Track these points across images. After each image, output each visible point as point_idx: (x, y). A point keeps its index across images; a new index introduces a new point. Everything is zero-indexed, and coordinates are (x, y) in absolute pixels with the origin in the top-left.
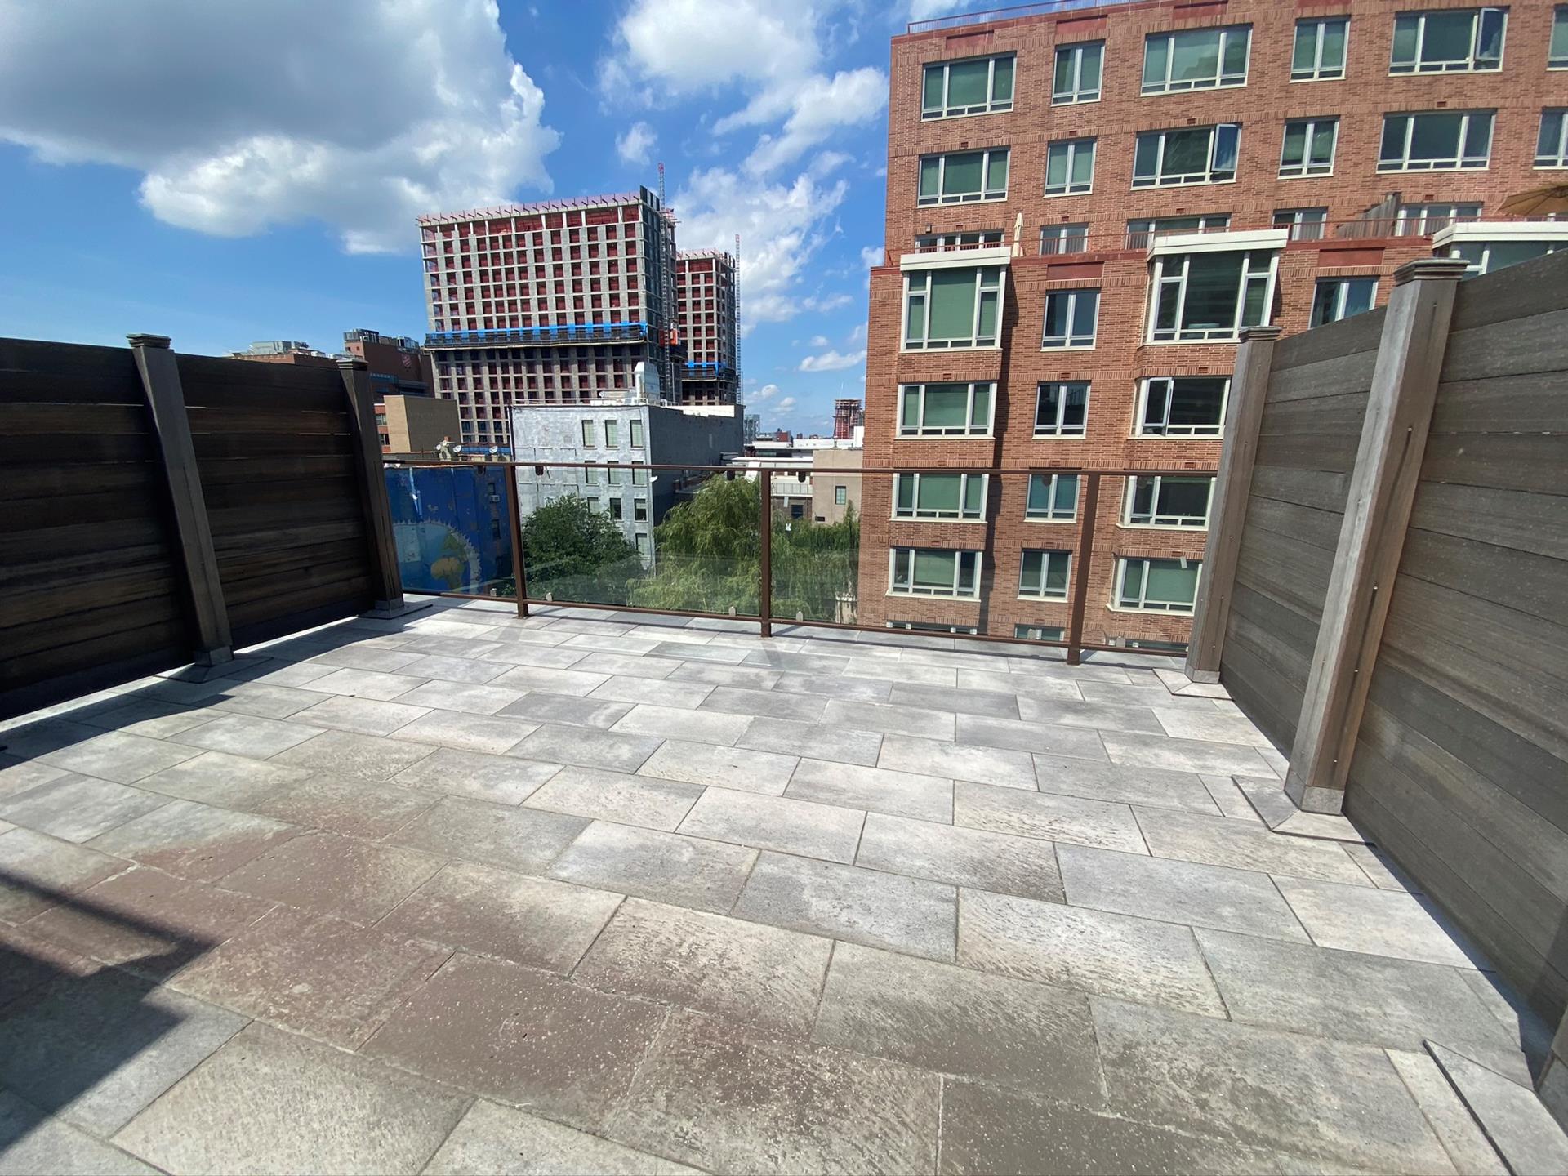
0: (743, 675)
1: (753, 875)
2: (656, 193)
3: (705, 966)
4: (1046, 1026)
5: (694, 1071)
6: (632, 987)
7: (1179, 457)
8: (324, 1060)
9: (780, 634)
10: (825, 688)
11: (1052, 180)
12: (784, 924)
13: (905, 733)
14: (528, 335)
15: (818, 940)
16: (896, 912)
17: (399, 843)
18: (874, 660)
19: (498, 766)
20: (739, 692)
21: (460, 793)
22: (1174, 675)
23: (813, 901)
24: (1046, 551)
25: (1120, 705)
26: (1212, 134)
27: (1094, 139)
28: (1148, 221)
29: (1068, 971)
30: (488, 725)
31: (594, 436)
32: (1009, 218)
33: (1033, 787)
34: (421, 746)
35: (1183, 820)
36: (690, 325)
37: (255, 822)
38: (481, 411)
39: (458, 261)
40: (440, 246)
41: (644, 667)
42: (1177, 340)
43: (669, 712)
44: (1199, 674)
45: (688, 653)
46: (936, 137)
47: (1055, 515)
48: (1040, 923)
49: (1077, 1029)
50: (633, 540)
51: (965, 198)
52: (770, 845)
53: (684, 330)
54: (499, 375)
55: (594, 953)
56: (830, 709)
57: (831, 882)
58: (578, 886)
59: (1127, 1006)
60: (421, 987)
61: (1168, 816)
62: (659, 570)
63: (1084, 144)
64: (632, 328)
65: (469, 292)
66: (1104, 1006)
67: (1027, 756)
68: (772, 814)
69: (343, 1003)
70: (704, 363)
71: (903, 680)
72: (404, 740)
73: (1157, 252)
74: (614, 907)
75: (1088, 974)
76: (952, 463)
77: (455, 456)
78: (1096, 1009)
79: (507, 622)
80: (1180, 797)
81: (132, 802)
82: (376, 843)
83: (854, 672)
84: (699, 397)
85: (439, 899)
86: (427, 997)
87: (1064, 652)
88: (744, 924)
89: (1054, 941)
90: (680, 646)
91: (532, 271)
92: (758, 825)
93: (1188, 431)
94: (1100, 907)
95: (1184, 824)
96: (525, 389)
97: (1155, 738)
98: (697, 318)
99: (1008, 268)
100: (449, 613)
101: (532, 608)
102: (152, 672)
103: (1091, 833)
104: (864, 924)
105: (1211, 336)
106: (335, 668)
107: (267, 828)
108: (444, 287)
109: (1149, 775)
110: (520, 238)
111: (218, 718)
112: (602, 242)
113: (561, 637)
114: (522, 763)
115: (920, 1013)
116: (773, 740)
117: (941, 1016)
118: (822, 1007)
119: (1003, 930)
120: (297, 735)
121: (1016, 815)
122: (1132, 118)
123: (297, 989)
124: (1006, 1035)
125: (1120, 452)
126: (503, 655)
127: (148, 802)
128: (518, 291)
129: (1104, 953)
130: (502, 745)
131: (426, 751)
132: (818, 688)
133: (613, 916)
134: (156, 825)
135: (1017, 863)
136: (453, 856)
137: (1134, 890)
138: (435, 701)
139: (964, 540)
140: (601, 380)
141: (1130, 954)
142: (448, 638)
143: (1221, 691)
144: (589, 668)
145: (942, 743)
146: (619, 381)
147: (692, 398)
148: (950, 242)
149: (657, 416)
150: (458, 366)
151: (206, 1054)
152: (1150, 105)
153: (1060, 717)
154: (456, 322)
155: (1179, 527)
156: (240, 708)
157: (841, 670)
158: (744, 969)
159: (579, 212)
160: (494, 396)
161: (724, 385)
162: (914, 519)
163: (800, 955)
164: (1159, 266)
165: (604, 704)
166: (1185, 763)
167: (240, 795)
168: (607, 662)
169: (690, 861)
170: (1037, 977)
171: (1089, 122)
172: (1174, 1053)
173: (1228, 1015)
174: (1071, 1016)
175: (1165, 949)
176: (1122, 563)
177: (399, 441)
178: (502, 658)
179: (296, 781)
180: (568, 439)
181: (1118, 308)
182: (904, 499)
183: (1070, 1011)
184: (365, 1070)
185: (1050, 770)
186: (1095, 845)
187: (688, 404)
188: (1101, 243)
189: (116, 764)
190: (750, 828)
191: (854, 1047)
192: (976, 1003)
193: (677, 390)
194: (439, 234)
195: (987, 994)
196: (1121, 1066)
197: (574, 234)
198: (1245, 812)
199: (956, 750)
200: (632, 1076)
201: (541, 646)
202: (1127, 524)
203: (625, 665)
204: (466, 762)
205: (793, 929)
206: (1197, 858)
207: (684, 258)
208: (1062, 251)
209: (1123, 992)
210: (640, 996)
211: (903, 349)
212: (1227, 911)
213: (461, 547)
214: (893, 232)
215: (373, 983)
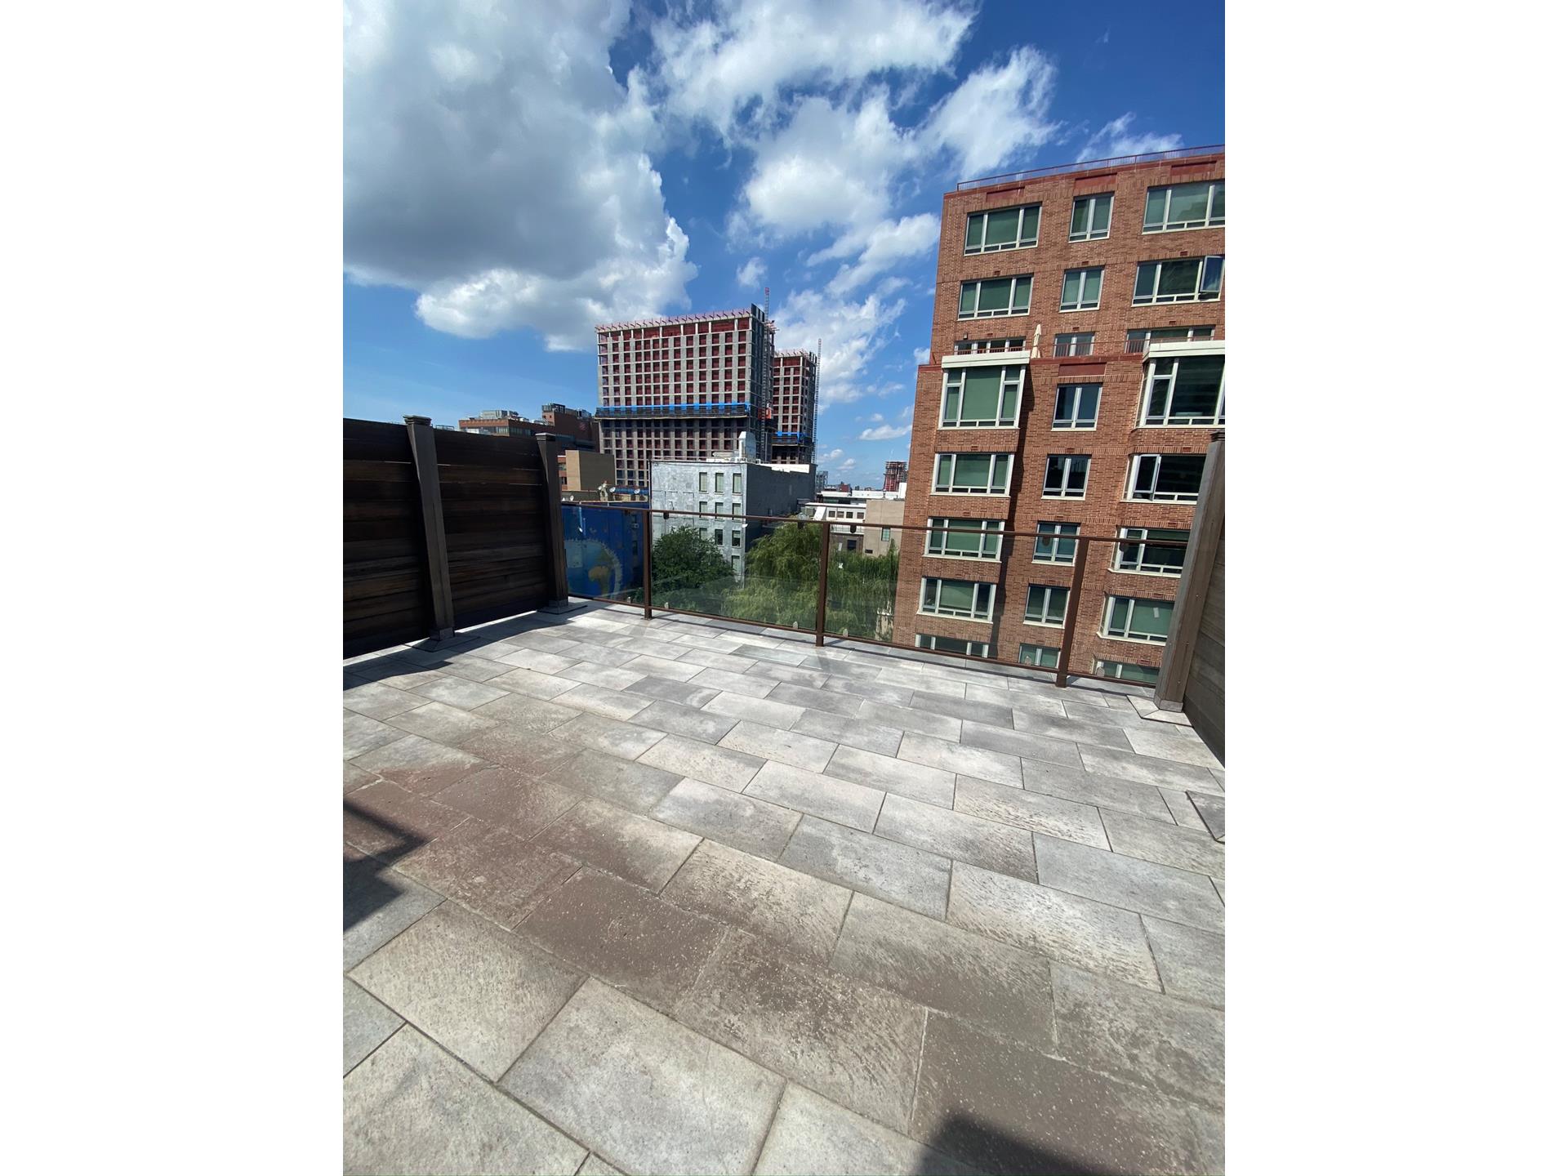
0: (800, 675)
1: (796, 833)
2: (762, 309)
3: (756, 899)
4: (1013, 980)
5: (742, 978)
6: (702, 908)
7: (1163, 518)
8: (490, 933)
9: (830, 645)
10: (860, 690)
11: (1067, 297)
12: (817, 874)
13: (921, 732)
14: (666, 410)
15: (841, 890)
16: (903, 875)
17: (552, 781)
18: (900, 671)
19: (623, 730)
20: (796, 688)
21: (595, 747)
22: (1144, 704)
23: (839, 858)
24: (1049, 587)
25: (1097, 724)
26: (1201, 263)
27: (1103, 267)
28: (1145, 331)
29: (1035, 938)
30: (618, 698)
31: (707, 484)
32: (1030, 329)
33: (1020, 785)
34: (570, 710)
35: (1141, 824)
36: (781, 404)
37: (460, 755)
38: (630, 463)
39: (621, 357)
40: (610, 346)
41: (730, 663)
42: (1165, 425)
43: (745, 699)
44: (1165, 703)
45: (761, 655)
46: (975, 268)
47: (1057, 559)
48: (1015, 896)
49: (1038, 986)
50: (730, 560)
51: (995, 313)
52: (811, 811)
53: (776, 409)
54: (644, 439)
55: (678, 878)
56: (863, 708)
57: (854, 845)
58: (671, 826)
59: (1081, 973)
60: (557, 888)
61: (1128, 820)
62: (747, 583)
63: (1094, 272)
64: (739, 407)
65: (627, 379)
66: (1061, 970)
67: (1017, 759)
68: (814, 786)
69: (506, 894)
70: (789, 433)
71: (923, 689)
72: (560, 704)
73: (1151, 355)
74: (694, 845)
75: (1051, 943)
76: (974, 515)
77: (611, 495)
78: (1055, 971)
79: (636, 622)
80: (1141, 805)
81: (383, 734)
82: (536, 779)
83: (884, 680)
84: (784, 457)
85: (574, 825)
86: (561, 896)
87: (1054, 676)
88: (787, 870)
89: (1026, 913)
90: (756, 648)
91: (671, 365)
92: (803, 794)
93: (1172, 497)
94: (1065, 890)
95: (1143, 827)
96: (662, 449)
97: (1122, 753)
98: (786, 400)
99: (1027, 367)
100: (598, 613)
101: (655, 613)
102: (403, 643)
103: (1064, 828)
104: (877, 881)
105: (1195, 422)
106: (519, 648)
107: (467, 761)
108: (611, 375)
109: (1116, 784)
110: (665, 341)
111: (441, 678)
112: (722, 344)
113: (673, 635)
114: (638, 729)
115: (915, 957)
116: (819, 729)
117: (930, 961)
118: (839, 942)
119: (986, 898)
120: (491, 695)
121: (1004, 807)
122: (1134, 251)
123: (478, 880)
124: (980, 983)
125: (1113, 512)
126: (632, 647)
127: (393, 734)
128: (661, 379)
129: (1066, 927)
130: (626, 714)
131: (574, 714)
132: (856, 690)
133: (693, 853)
134: (397, 751)
135: (1001, 846)
136: (587, 794)
137: (1094, 879)
138: (584, 677)
139: (982, 574)
140: (715, 444)
141: (1087, 930)
142: (596, 631)
143: (1183, 718)
144: (691, 661)
145: (949, 743)
146: (728, 445)
147: (779, 458)
148: (982, 347)
149: (752, 470)
150: (617, 431)
151: (414, 920)
152: (1150, 241)
153: (1047, 730)
154: (617, 400)
155: (1161, 574)
156: (456, 672)
157: (875, 677)
158: (784, 904)
159: (707, 323)
160: (640, 453)
161: (803, 449)
162: (942, 556)
163: (827, 900)
164: (1152, 367)
165: (698, 689)
166: (1146, 777)
167: (451, 735)
168: (703, 657)
169: (752, 817)
170: (1009, 940)
171: (1099, 254)
172: (1114, 1014)
173: (1163, 989)
174: (1034, 975)
175: (1116, 930)
176: (1112, 600)
177: (574, 483)
178: (632, 648)
179: (487, 728)
180: (689, 485)
181: (1117, 399)
182: (936, 541)
183: (1034, 971)
184: (517, 945)
185: (1034, 773)
186: (1067, 838)
187: (775, 463)
188: (1105, 348)
189: (375, 705)
190: (797, 796)
191: (861, 976)
192: (959, 955)
193: (768, 452)
194: (610, 338)
195: (969, 949)
196: (1071, 1020)
197: (702, 339)
198: (1197, 824)
199: (961, 750)
200: (697, 975)
201: (658, 641)
202: (1117, 569)
203: (716, 660)
204: (601, 724)
205: (823, 879)
206: (1151, 857)
207: (780, 356)
208: (1072, 353)
209: (1078, 961)
210: (708, 915)
211: (940, 426)
212: (1171, 904)
213: (611, 559)
214: (937, 339)
215: (527, 882)
